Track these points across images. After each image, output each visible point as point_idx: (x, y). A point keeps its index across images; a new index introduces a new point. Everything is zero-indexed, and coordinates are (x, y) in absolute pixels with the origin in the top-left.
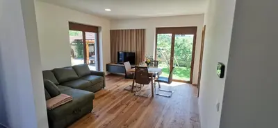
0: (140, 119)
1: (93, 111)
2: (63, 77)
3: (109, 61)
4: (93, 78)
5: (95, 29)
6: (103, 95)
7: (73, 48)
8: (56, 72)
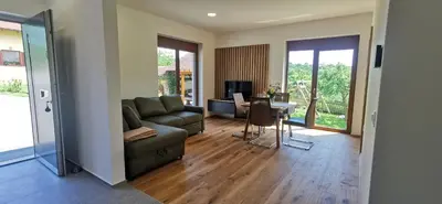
0: (254, 174)
1: (184, 157)
2: (148, 110)
3: (212, 96)
4: (186, 114)
5: (193, 47)
6: (199, 141)
7: (164, 83)
8: (138, 103)
